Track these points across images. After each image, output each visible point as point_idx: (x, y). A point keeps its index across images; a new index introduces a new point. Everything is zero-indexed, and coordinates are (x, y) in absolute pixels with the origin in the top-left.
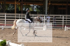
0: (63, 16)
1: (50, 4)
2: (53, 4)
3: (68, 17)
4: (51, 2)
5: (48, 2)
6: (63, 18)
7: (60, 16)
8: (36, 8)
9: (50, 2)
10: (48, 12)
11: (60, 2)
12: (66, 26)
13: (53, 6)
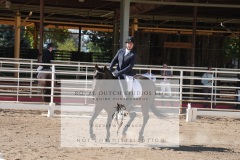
0: (182, 71)
1: (136, 28)
3: (196, 74)
7: (172, 70)
8: (87, 42)
9: (136, 21)
12: (189, 105)
13: (146, 34)
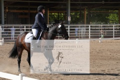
2: (12, 11)
4: (9, 8)
5: (5, 8)
6: (25, 28)
10: (5, 22)
11: (20, 9)
